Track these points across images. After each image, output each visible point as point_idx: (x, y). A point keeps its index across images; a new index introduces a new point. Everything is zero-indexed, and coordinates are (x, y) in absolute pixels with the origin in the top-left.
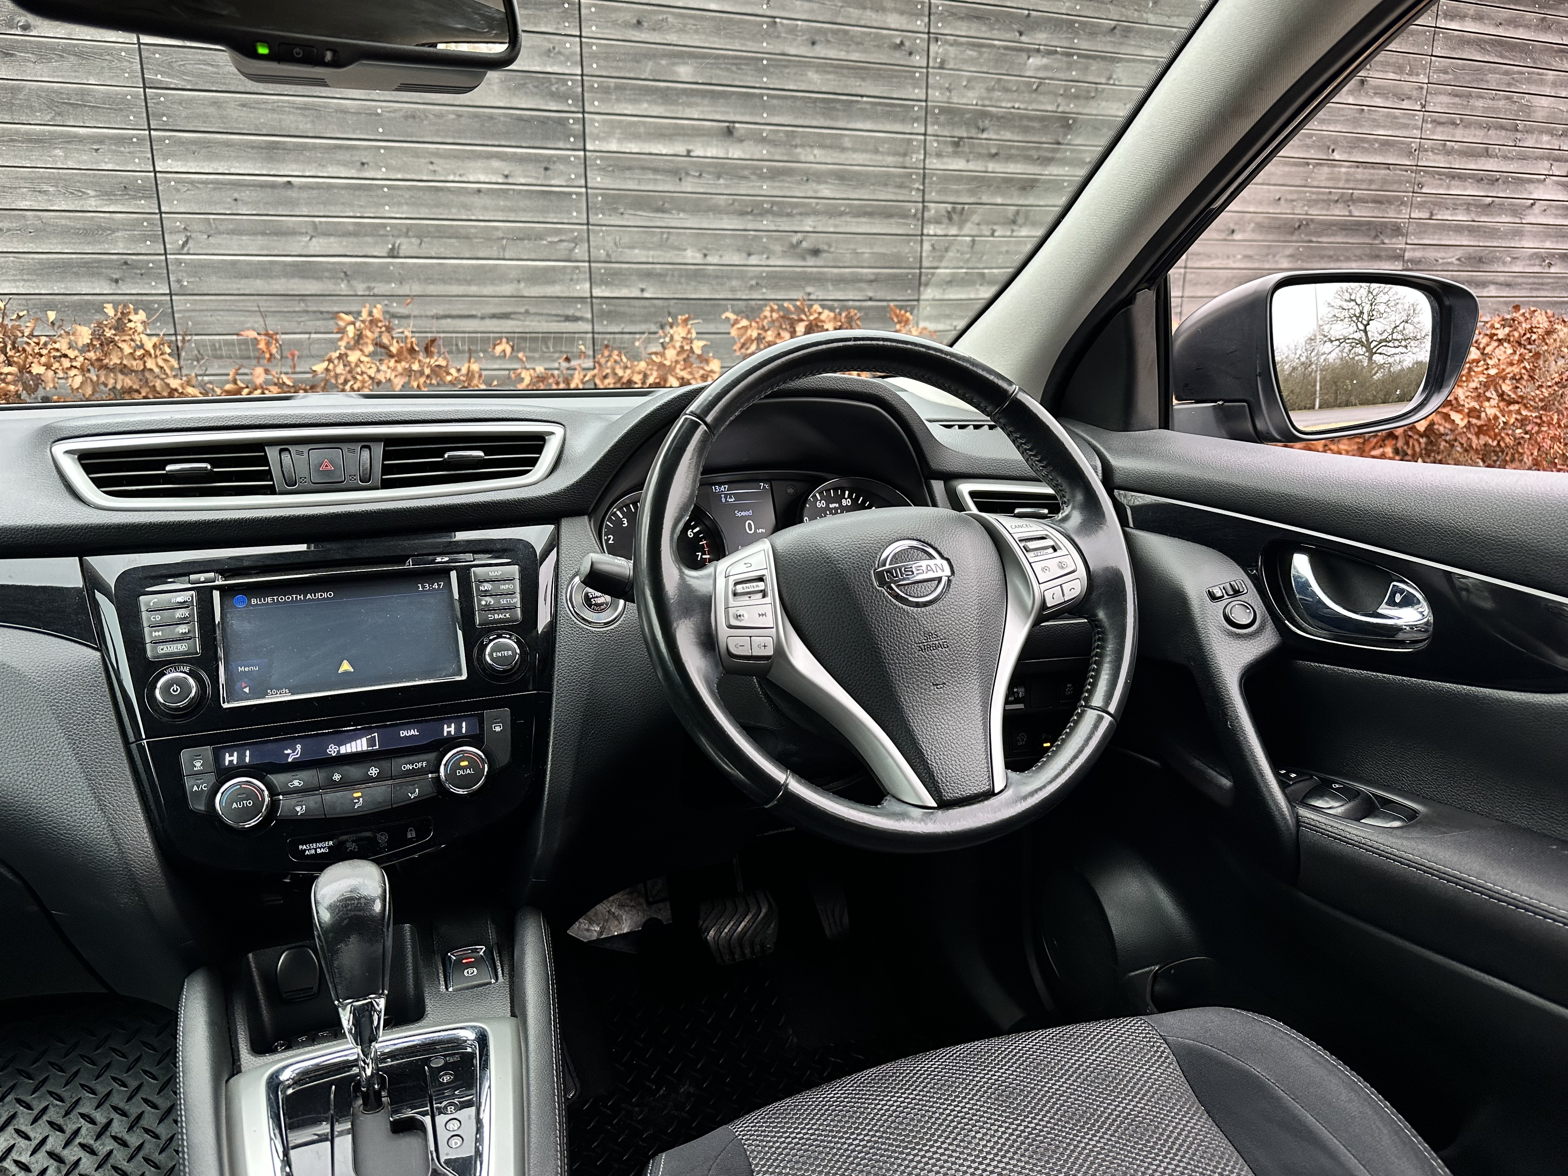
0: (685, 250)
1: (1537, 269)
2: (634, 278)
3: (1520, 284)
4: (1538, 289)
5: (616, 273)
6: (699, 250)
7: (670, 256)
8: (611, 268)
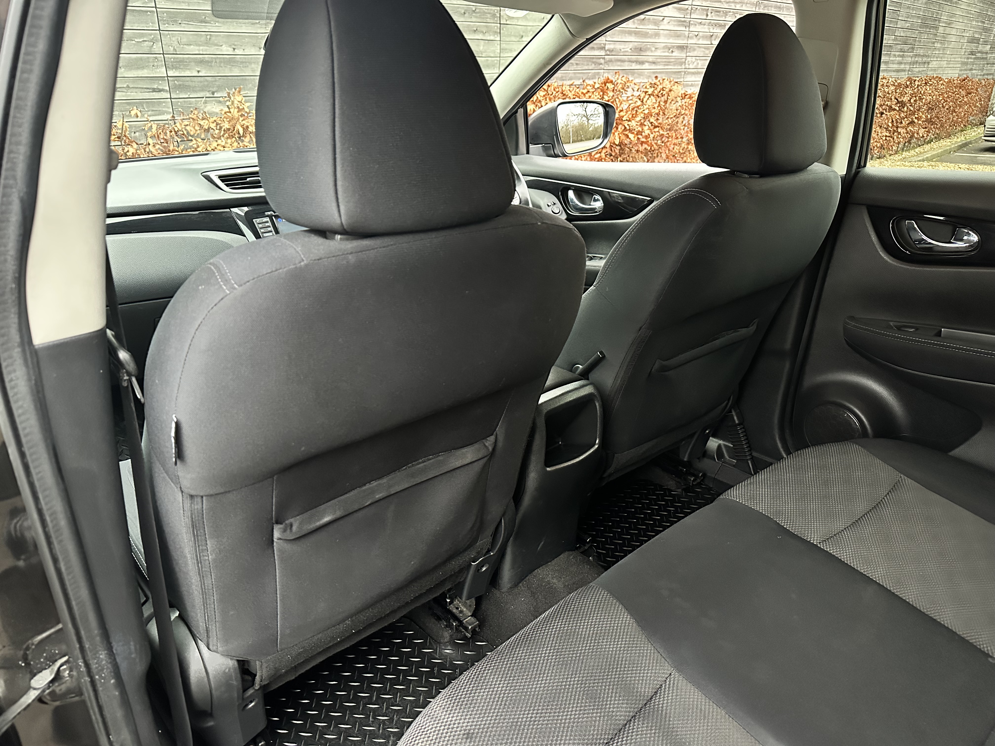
0: (222, 46)
1: (667, 54)
2: (193, 64)
3: (659, 62)
4: (667, 65)
5: (182, 61)
6: (230, 46)
7: (213, 50)
8: (177, 58)
